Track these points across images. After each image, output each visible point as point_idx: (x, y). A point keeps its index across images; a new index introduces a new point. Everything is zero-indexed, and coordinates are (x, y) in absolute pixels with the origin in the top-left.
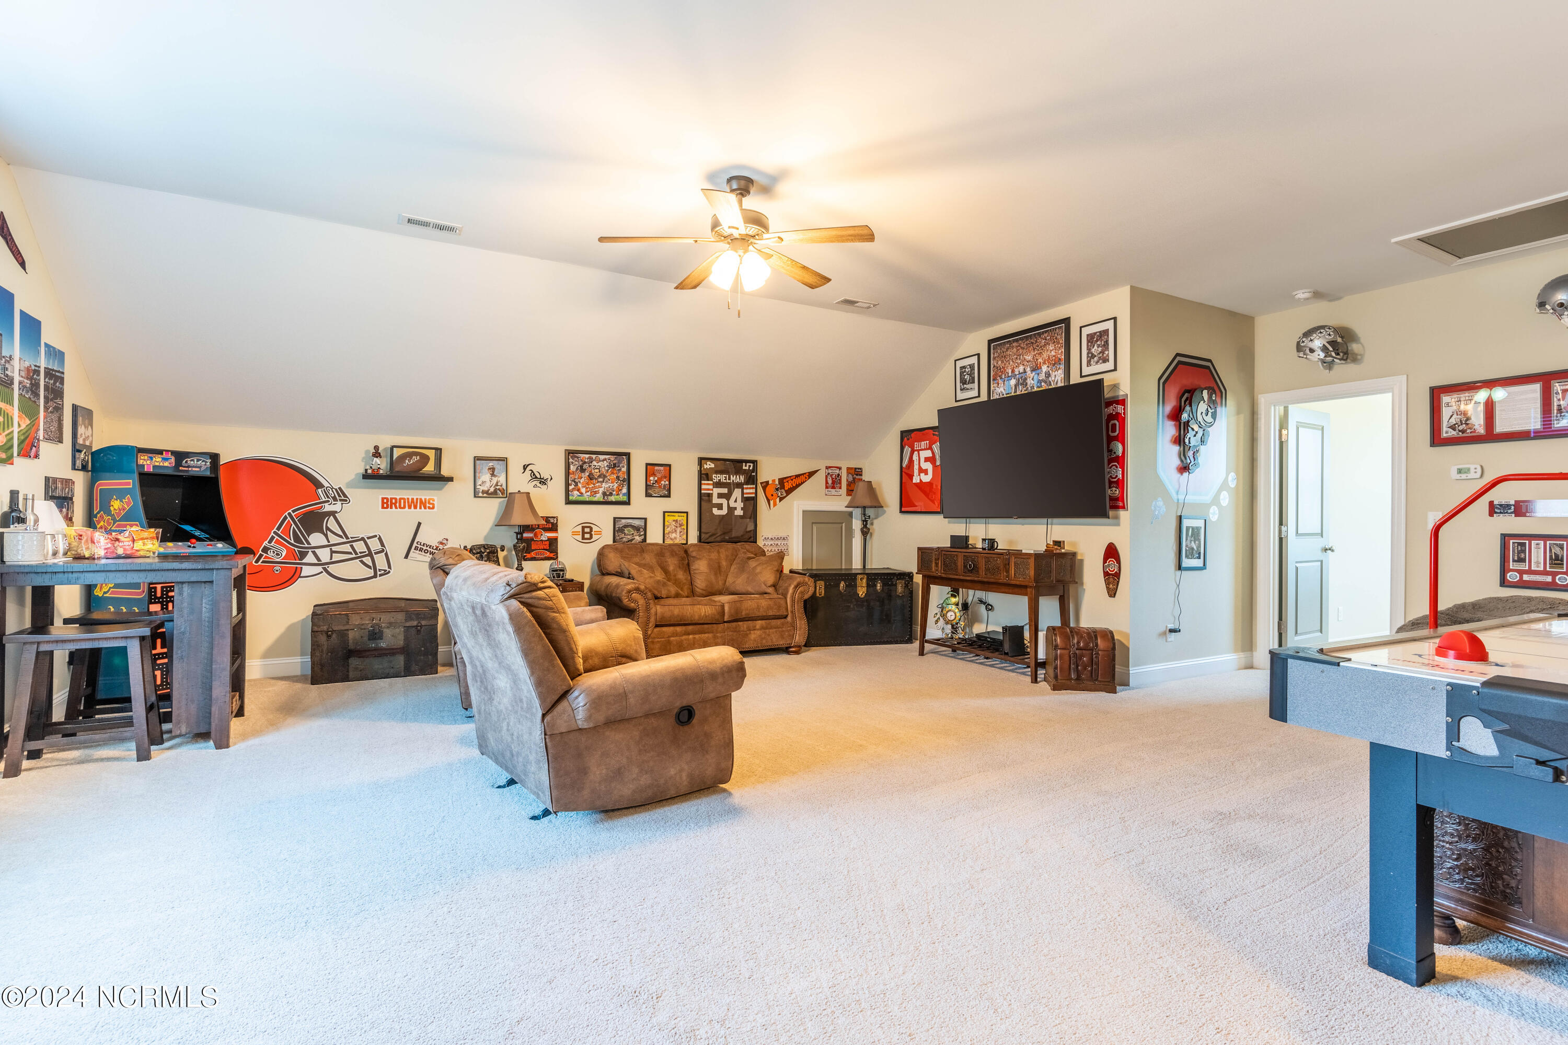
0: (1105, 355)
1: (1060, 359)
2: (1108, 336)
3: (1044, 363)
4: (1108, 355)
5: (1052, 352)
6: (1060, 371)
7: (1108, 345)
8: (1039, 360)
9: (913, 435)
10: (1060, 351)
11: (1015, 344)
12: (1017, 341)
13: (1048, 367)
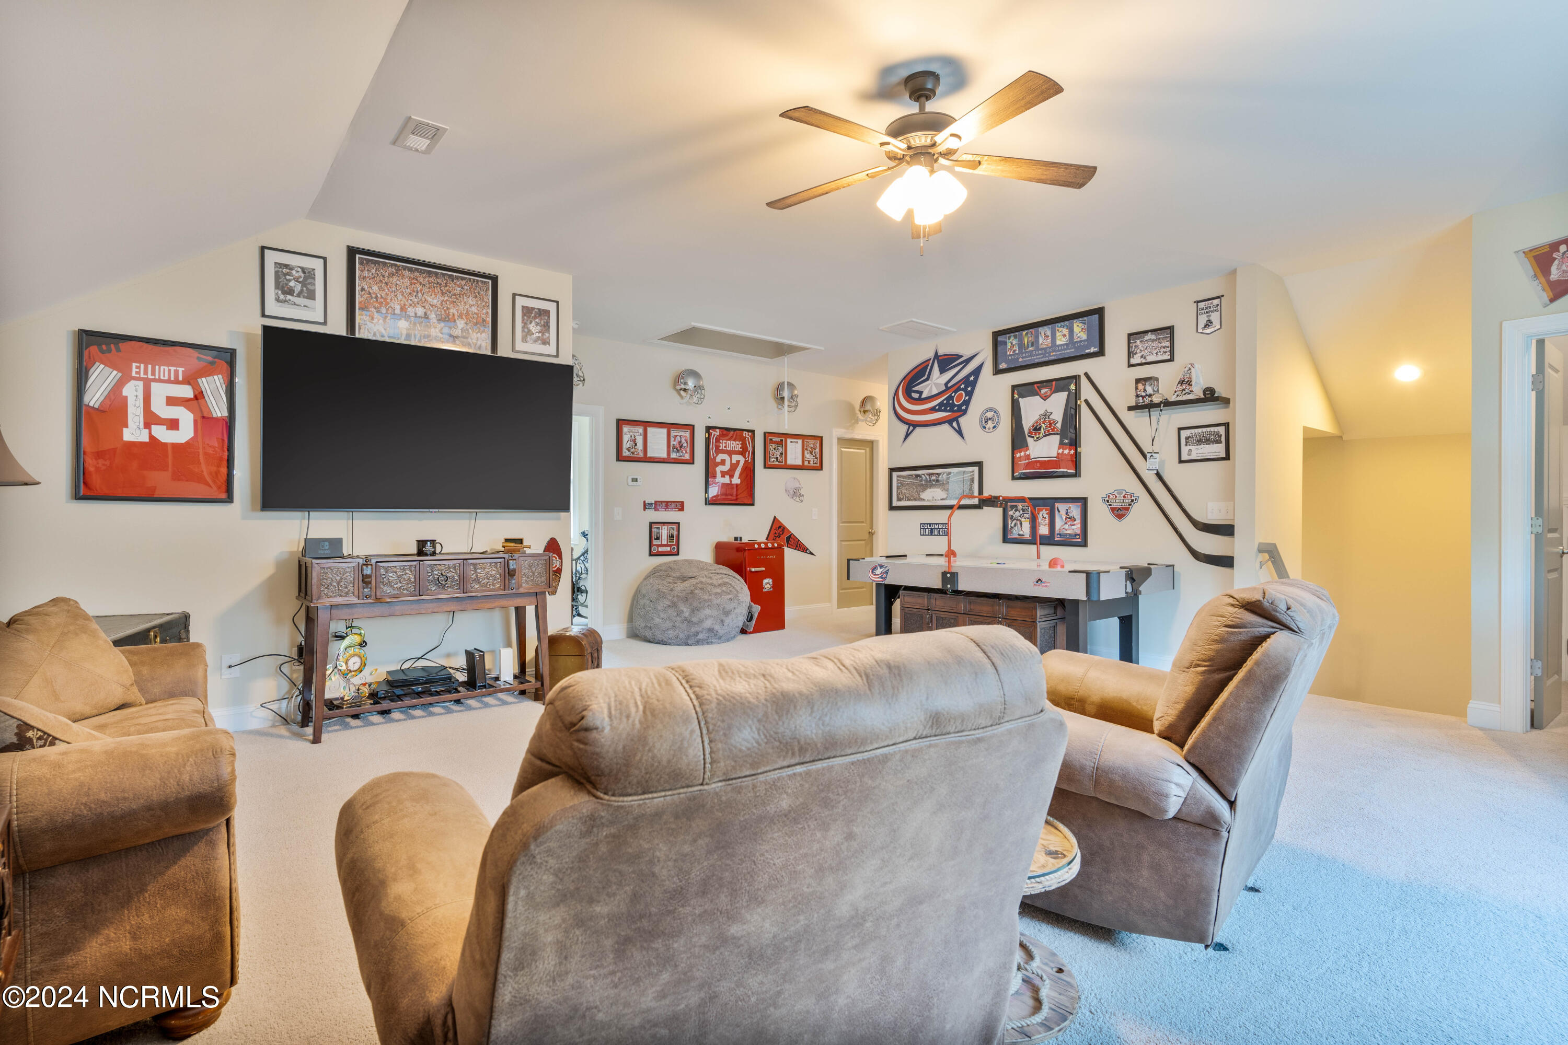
0: (545, 337)
1: (484, 321)
2: (549, 317)
3: (460, 316)
4: (548, 338)
5: (473, 308)
6: (484, 335)
7: (549, 327)
8: (451, 311)
9: (123, 346)
10: (484, 311)
11: (406, 273)
12: (410, 270)
13: (466, 323)
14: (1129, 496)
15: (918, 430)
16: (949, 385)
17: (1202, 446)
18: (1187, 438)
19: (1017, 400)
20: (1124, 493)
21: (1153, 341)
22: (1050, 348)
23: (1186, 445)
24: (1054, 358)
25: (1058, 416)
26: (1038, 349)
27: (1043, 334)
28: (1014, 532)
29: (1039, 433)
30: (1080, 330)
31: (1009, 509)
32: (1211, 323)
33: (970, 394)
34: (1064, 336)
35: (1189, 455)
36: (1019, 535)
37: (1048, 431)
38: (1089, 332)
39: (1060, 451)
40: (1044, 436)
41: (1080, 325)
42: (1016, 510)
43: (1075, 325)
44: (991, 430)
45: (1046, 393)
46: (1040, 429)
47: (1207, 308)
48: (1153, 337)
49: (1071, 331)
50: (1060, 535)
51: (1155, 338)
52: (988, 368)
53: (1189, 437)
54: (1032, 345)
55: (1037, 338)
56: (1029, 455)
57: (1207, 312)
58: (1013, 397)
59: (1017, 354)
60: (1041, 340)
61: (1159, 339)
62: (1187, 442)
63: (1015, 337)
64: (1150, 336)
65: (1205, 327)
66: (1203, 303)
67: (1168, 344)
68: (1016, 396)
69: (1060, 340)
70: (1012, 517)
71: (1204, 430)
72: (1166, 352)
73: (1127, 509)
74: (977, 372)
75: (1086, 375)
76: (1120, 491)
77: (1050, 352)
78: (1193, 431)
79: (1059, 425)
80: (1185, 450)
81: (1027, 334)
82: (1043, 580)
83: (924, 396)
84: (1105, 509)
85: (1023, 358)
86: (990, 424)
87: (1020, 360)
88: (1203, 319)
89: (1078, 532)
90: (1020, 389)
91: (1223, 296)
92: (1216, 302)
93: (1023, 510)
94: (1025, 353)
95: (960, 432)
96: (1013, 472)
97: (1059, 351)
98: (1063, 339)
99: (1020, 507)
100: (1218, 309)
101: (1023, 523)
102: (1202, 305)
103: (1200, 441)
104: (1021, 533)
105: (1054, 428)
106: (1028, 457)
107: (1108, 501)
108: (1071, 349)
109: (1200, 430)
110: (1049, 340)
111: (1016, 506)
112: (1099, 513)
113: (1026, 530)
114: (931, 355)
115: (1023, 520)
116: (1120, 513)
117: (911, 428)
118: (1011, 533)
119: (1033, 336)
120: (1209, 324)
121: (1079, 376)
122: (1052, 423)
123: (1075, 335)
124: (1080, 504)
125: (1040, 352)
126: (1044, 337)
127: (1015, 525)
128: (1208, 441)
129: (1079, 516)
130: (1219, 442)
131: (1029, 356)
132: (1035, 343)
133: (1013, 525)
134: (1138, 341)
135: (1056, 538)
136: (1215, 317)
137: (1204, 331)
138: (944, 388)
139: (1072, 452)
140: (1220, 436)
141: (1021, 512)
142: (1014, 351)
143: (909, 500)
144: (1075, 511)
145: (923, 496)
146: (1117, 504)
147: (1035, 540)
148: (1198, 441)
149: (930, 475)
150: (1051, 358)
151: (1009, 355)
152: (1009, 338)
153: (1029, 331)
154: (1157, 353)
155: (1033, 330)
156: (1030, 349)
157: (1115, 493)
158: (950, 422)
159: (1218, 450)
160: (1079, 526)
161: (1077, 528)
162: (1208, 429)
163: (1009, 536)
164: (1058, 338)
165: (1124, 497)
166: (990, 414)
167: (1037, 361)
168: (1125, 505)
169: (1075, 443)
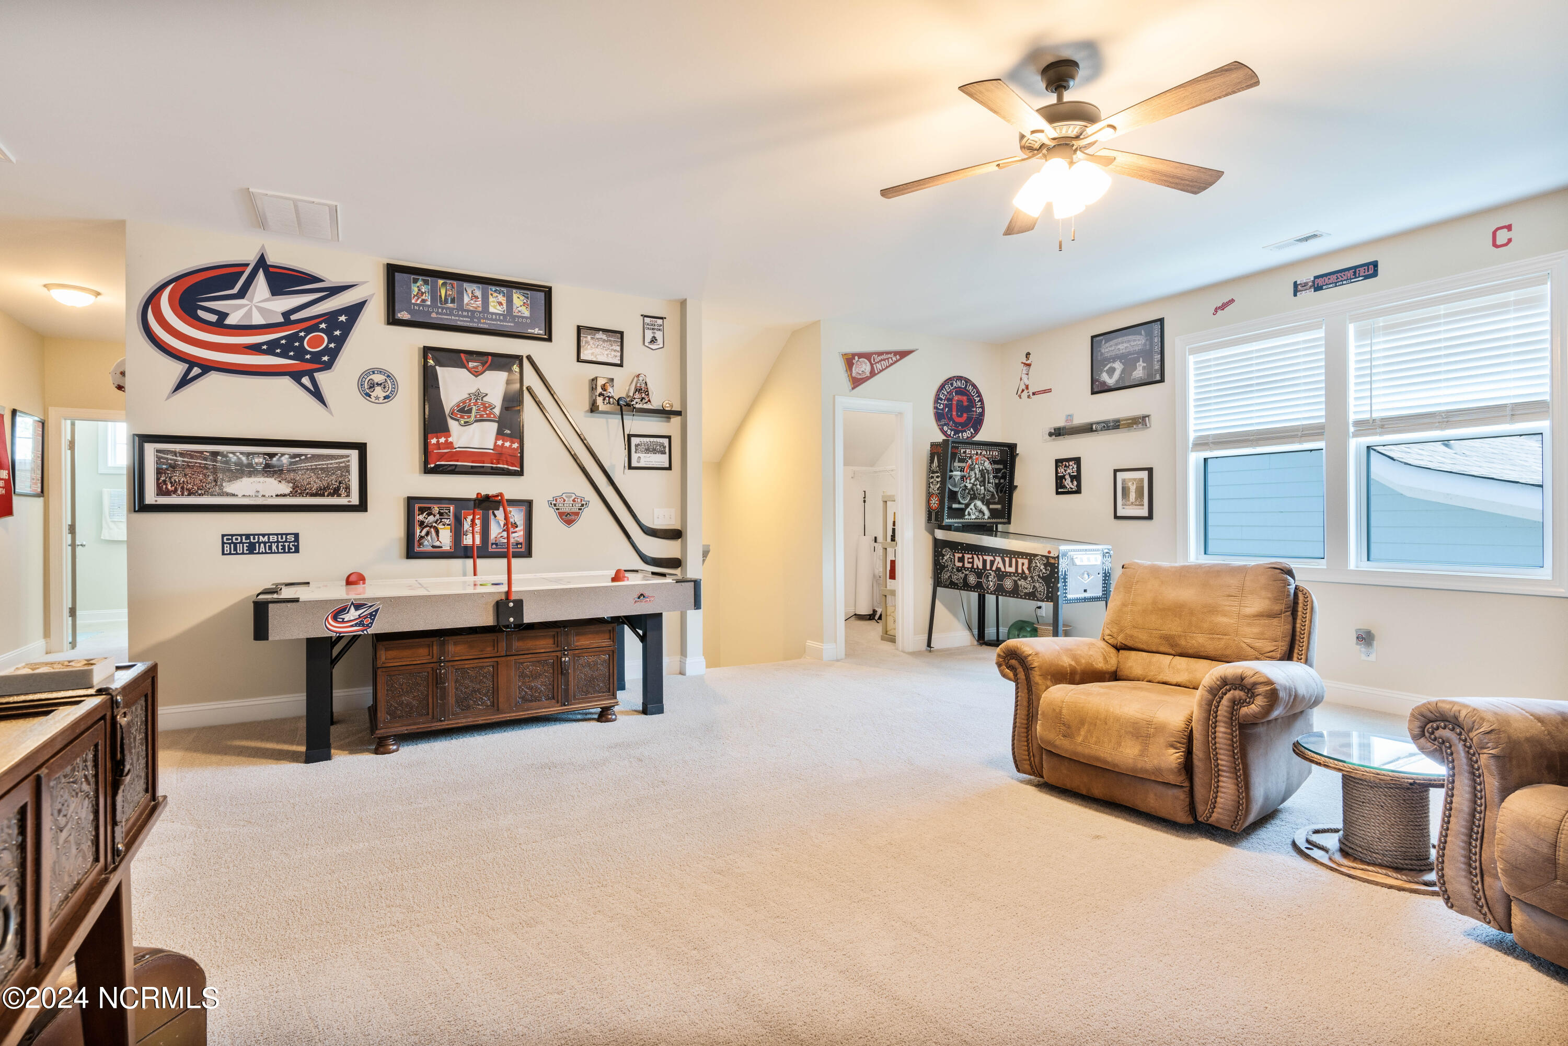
14: (579, 500)
15: (213, 377)
16: (293, 317)
17: (649, 455)
18: (637, 446)
19: (433, 368)
20: (574, 497)
21: (604, 341)
22: (480, 312)
23: (636, 452)
24: (486, 326)
25: (496, 399)
26: (461, 307)
27: (470, 292)
28: (426, 543)
29: (469, 417)
30: (522, 304)
31: (417, 512)
32: (656, 340)
33: (340, 342)
34: (500, 304)
35: (638, 462)
36: (433, 547)
37: (482, 416)
38: (532, 308)
39: (500, 443)
40: (476, 421)
41: (522, 298)
42: (429, 514)
43: (515, 296)
44: (381, 400)
45: (476, 367)
46: (470, 411)
47: (652, 325)
48: (604, 337)
49: (510, 302)
50: (496, 544)
51: (606, 338)
52: (375, 311)
53: (638, 445)
54: (453, 301)
55: (461, 293)
56: (451, 443)
57: (653, 329)
58: (426, 362)
59: (428, 306)
60: (466, 299)
61: (610, 341)
62: (636, 450)
63: (426, 282)
64: (600, 335)
65: (651, 342)
66: (649, 319)
67: (618, 348)
68: (431, 362)
69: (495, 307)
70: (422, 523)
71: (652, 439)
72: (616, 356)
73: (577, 514)
74: (354, 311)
75: (529, 358)
76: (569, 494)
77: (479, 319)
78: (642, 439)
79: (497, 411)
80: (634, 456)
81: (443, 284)
82: (646, 594)
83: (228, 321)
84: (552, 514)
85: (437, 313)
86: (378, 392)
87: (434, 315)
88: (649, 335)
89: (521, 540)
90: (437, 354)
91: (665, 318)
92: (660, 321)
93: (441, 514)
94: (443, 308)
95: (317, 394)
96: (426, 462)
97: (492, 319)
98: (498, 307)
99: (436, 510)
100: (661, 328)
101: (440, 531)
102: (647, 320)
103: (648, 450)
104: (438, 544)
105: (491, 413)
106: (450, 445)
107: (555, 505)
108: (509, 322)
109: (648, 439)
110: (479, 303)
111: (430, 508)
112: (544, 518)
113: (445, 539)
114: (251, 257)
115: (440, 526)
116: (568, 518)
117: (196, 371)
118: (420, 544)
119: (455, 291)
120: (654, 340)
121: (522, 358)
122: (488, 407)
123: (514, 307)
124: (524, 508)
125: (465, 313)
126: (471, 296)
127: (427, 534)
128: (654, 451)
129: (522, 522)
130: (663, 453)
131: (446, 314)
132: (458, 299)
133: (423, 533)
134: (589, 337)
135: (490, 550)
136: (659, 335)
137: (650, 346)
138: (281, 319)
139: (515, 445)
140: (665, 447)
141: (438, 516)
142: (423, 301)
143: (190, 494)
144: (517, 516)
145: (229, 487)
146: (566, 509)
147: (461, 552)
148: (646, 450)
149: (248, 455)
150: (481, 326)
151: (415, 304)
152: (415, 281)
153: (449, 281)
154: (607, 355)
155: (455, 283)
156: (451, 305)
157: (564, 496)
158: (296, 376)
159: (662, 460)
160: (522, 533)
161: (518, 535)
162: (655, 440)
163: (417, 549)
164: (492, 304)
165: (574, 501)
166: (378, 378)
167: (459, 323)
168: (575, 510)
169: (518, 435)
